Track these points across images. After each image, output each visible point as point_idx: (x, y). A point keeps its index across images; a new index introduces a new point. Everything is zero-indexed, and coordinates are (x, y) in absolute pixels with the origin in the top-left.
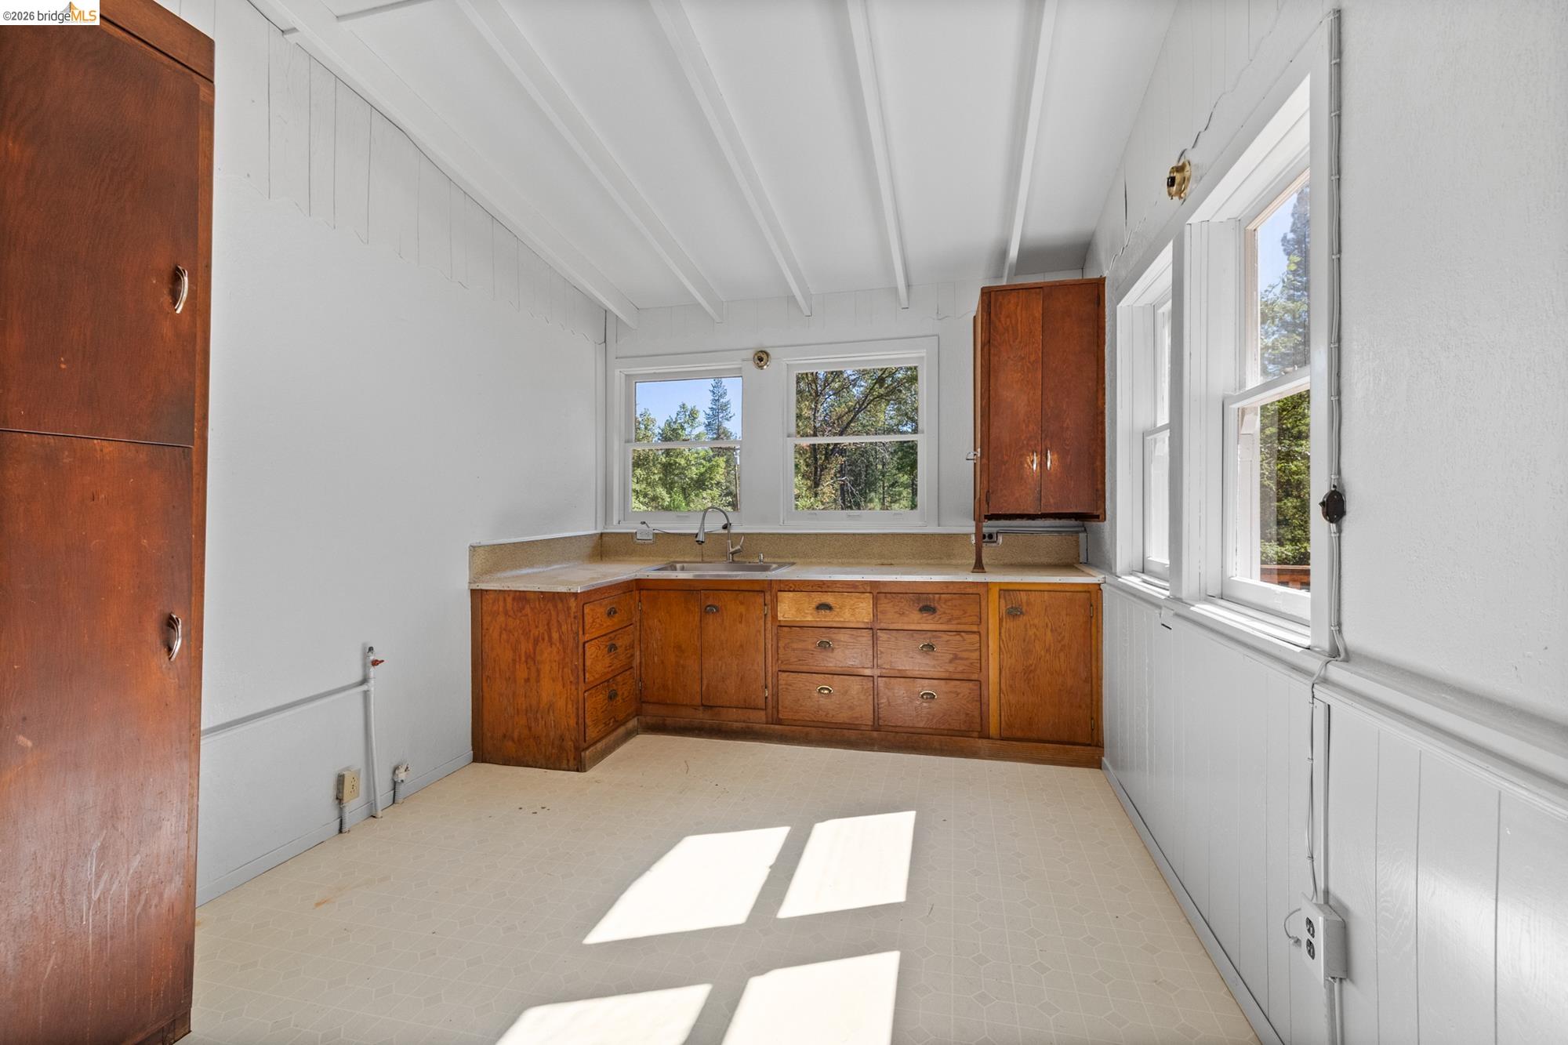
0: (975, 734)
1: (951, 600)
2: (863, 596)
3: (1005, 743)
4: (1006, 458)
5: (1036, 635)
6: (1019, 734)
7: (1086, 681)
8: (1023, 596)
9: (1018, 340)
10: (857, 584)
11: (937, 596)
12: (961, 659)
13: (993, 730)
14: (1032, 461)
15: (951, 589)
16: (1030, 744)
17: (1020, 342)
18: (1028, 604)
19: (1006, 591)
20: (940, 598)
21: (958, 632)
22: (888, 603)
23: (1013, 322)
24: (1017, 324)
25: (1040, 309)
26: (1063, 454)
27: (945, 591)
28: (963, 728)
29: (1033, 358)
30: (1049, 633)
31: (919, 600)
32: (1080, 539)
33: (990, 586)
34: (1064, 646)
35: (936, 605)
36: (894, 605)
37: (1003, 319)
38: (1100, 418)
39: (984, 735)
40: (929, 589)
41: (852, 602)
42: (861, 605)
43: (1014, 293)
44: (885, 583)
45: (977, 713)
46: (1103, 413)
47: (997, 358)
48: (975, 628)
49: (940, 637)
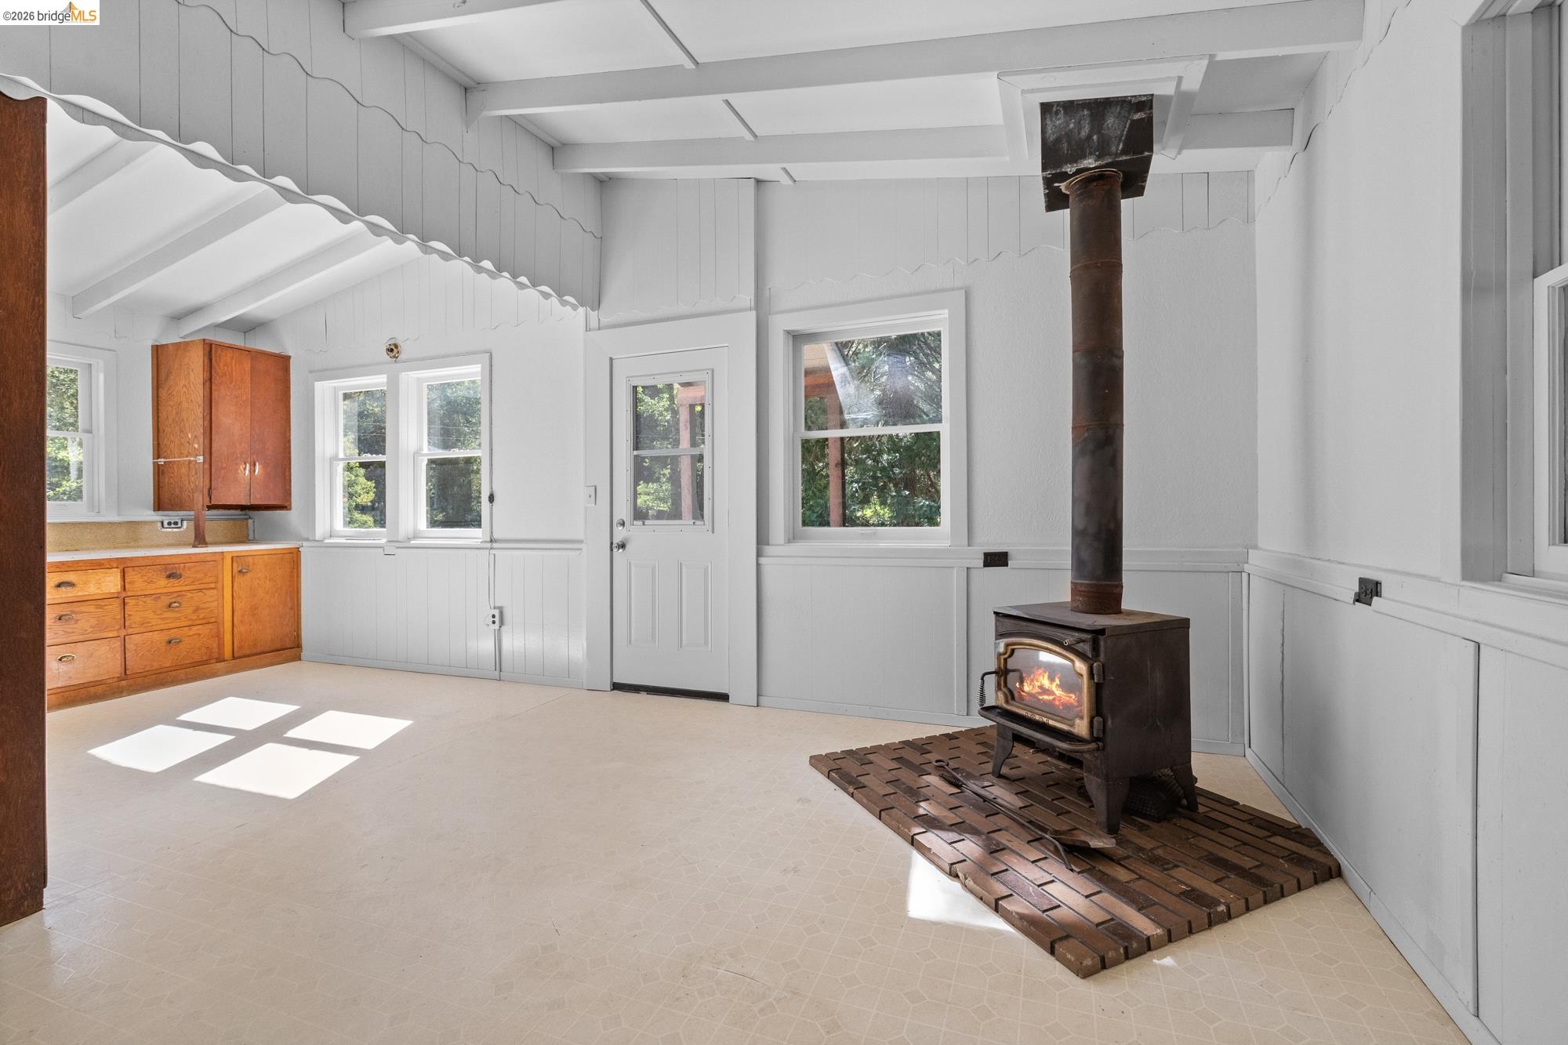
0: (214, 661)
1: (195, 567)
2: (110, 571)
3: (238, 660)
4: (224, 465)
5: (258, 584)
6: (248, 652)
7: (291, 608)
8: (250, 559)
9: (234, 384)
10: (103, 562)
11: (182, 565)
12: (202, 609)
13: (228, 653)
14: (245, 469)
15: (194, 559)
16: (255, 657)
17: (235, 386)
18: (254, 564)
19: (234, 559)
20: (185, 567)
21: (200, 590)
22: (136, 575)
23: (229, 369)
24: (232, 372)
25: (249, 365)
26: (265, 466)
27: (189, 561)
28: (205, 658)
29: (244, 398)
30: (268, 583)
31: (166, 570)
32: (249, 524)
33: (225, 554)
34: (278, 588)
35: (182, 572)
36: (142, 576)
37: (222, 366)
38: (287, 445)
39: (220, 660)
40: (174, 560)
41: (97, 578)
42: (108, 579)
43: (230, 350)
44: (132, 559)
45: (215, 645)
46: (289, 441)
47: (217, 393)
48: (213, 585)
49: (184, 595)
